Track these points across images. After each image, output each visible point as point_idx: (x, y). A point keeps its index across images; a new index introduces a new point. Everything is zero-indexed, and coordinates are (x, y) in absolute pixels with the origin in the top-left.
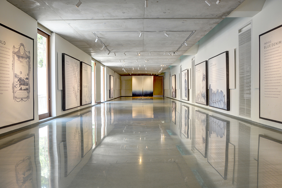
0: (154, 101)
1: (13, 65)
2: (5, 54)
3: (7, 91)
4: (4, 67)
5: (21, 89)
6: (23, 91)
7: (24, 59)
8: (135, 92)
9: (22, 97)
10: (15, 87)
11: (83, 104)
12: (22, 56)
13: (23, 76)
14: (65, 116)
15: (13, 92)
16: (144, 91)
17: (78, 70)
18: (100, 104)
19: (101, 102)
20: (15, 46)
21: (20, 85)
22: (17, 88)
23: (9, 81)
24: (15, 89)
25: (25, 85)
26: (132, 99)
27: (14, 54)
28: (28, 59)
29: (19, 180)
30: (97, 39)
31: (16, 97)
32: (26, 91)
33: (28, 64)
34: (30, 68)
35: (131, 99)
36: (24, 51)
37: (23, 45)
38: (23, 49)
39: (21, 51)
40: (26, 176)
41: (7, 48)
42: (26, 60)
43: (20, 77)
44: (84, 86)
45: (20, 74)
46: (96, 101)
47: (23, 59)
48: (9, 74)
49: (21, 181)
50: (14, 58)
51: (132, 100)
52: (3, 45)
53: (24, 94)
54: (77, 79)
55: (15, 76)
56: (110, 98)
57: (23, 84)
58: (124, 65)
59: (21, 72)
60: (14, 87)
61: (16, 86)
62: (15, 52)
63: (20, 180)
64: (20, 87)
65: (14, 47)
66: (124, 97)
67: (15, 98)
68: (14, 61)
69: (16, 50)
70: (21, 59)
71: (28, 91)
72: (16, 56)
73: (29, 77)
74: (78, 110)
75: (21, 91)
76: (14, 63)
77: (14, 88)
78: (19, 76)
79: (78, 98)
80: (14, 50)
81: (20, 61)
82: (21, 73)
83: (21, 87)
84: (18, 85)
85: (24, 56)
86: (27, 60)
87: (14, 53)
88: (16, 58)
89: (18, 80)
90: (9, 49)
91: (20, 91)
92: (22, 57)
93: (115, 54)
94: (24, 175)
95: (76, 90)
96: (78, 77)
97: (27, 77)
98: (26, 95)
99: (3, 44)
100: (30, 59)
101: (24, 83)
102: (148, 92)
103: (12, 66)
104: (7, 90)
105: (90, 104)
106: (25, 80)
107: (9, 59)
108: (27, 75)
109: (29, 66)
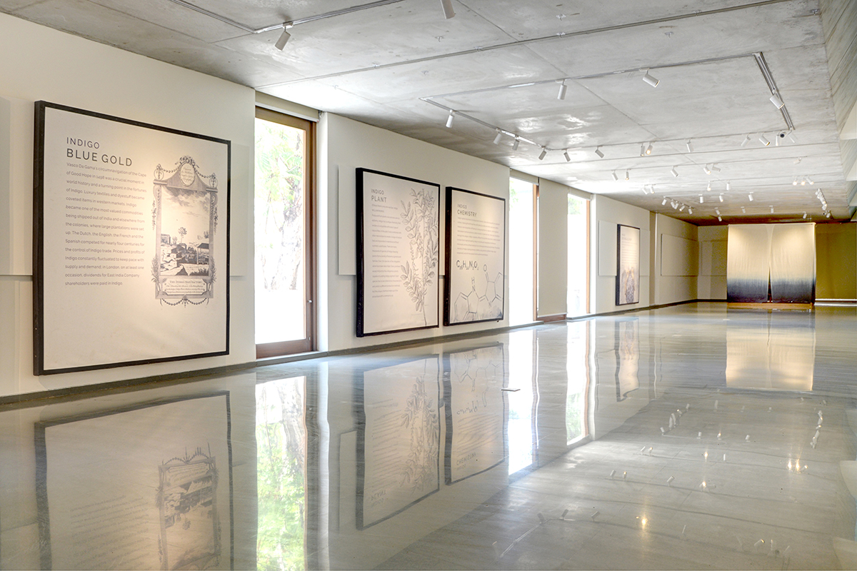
0: (819, 320)
1: (154, 212)
2: (131, 189)
3: (137, 277)
4: (125, 220)
5: (183, 273)
6: (191, 277)
7: (193, 196)
8: (739, 283)
9: (185, 294)
10: (162, 267)
11: (455, 319)
12: (187, 188)
13: (191, 240)
14: (370, 353)
15: (157, 280)
16: (776, 280)
17: (427, 213)
18: (565, 323)
19: (568, 316)
20: (162, 167)
21: (179, 263)
22: (167, 269)
23: (143, 252)
24: (163, 273)
25: (196, 263)
26: (726, 310)
27: (158, 186)
28: (208, 195)
29: (166, 499)
30: (450, 117)
31: (165, 293)
32: (199, 277)
33: (209, 207)
34: (216, 218)
35: (721, 309)
36: (193, 175)
37: (191, 162)
38: (192, 171)
39: (182, 177)
40: (190, 491)
41: (136, 174)
42: (202, 199)
43: (178, 243)
44: (460, 264)
45: (179, 236)
46: (537, 315)
47: (190, 197)
48: (142, 237)
49: (172, 503)
50: (159, 198)
51: (726, 314)
52: (124, 168)
53: (193, 284)
54: (426, 242)
55: (163, 241)
56: (621, 305)
57: (189, 260)
58: (649, 187)
59: (184, 230)
60: (157, 267)
61: (166, 266)
62: (163, 181)
63: (170, 498)
64: (178, 266)
65: (159, 168)
66: (709, 303)
67: (161, 294)
68: (159, 203)
69: (167, 176)
70: (182, 198)
71: (208, 278)
72: (166, 189)
73: (211, 240)
74: (433, 338)
75: (183, 276)
76: (159, 208)
77: (160, 269)
78: (175, 239)
79: (426, 301)
80: (159, 176)
81: (181, 203)
82: (184, 232)
83: (181, 267)
84: (174, 264)
85: (195, 187)
86: (206, 199)
87: (159, 183)
88: (166, 195)
89: (174, 251)
90: (142, 175)
91: (178, 277)
92: (188, 192)
93: (566, 154)
94: (187, 489)
95: (420, 276)
96: (428, 237)
97: (206, 241)
98: (200, 288)
99: (125, 165)
100: (217, 194)
101: (195, 257)
102: (791, 286)
103: (154, 217)
104: (135, 276)
105: (497, 320)
106: (195, 248)
107: (143, 198)
108: (203, 236)
109: (212, 214)
